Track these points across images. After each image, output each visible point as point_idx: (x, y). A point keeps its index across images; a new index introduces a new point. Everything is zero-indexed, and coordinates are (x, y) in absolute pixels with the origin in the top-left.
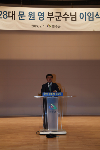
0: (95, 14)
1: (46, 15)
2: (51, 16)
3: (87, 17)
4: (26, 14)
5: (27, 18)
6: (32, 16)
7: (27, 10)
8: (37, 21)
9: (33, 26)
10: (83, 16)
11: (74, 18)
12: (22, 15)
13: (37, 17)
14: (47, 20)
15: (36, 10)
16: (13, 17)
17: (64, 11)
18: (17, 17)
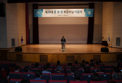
0: (80, 11)
1: (63, 11)
2: (65, 12)
3: (77, 12)
4: (57, 11)
5: (57, 13)
6: (58, 12)
7: (57, 10)
9: (59, 15)
10: (76, 12)
11: (73, 13)
12: (55, 12)
13: (60, 12)
14: (63, 13)
15: (60, 10)
16: (52, 13)
17: (69, 10)
18: (54, 13)
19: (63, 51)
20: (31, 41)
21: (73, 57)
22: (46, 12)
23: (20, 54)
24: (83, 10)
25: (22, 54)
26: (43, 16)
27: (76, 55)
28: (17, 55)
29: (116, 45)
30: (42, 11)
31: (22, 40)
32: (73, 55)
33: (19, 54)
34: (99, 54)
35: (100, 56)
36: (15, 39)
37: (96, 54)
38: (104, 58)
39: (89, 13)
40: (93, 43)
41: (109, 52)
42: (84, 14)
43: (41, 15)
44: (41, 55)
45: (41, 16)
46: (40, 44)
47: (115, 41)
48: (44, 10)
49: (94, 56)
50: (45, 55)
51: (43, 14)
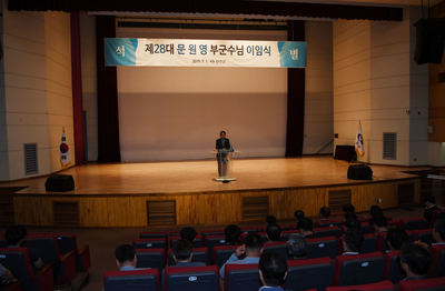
0: (264, 48)
1: (209, 48)
2: (214, 49)
3: (255, 52)
4: (187, 47)
5: (187, 52)
6: (193, 49)
7: (187, 43)
8: (198, 56)
9: (194, 61)
10: (250, 50)
11: (240, 52)
12: (181, 48)
13: (198, 51)
14: (210, 54)
15: (198, 43)
16: (172, 51)
17: (229, 43)
18: (176, 51)
19: (224, 182)
20: (92, 154)
21: (265, 201)
22: (150, 48)
23: (70, 199)
24: (273, 45)
25: (76, 199)
26: (139, 63)
27: (275, 192)
28: (56, 204)
29: (385, 156)
30: (136, 46)
31: (64, 148)
32: (264, 193)
33: (64, 199)
34: (347, 188)
35: (349, 191)
36: (39, 147)
37: (337, 189)
38: (362, 198)
39: (294, 54)
40: (304, 153)
41: (374, 179)
42: (279, 58)
43: (132, 60)
44: (153, 198)
45: (130, 62)
46: (125, 162)
47: (381, 144)
48: (143, 42)
49: (330, 192)
50: (164, 198)
51: (137, 54)
